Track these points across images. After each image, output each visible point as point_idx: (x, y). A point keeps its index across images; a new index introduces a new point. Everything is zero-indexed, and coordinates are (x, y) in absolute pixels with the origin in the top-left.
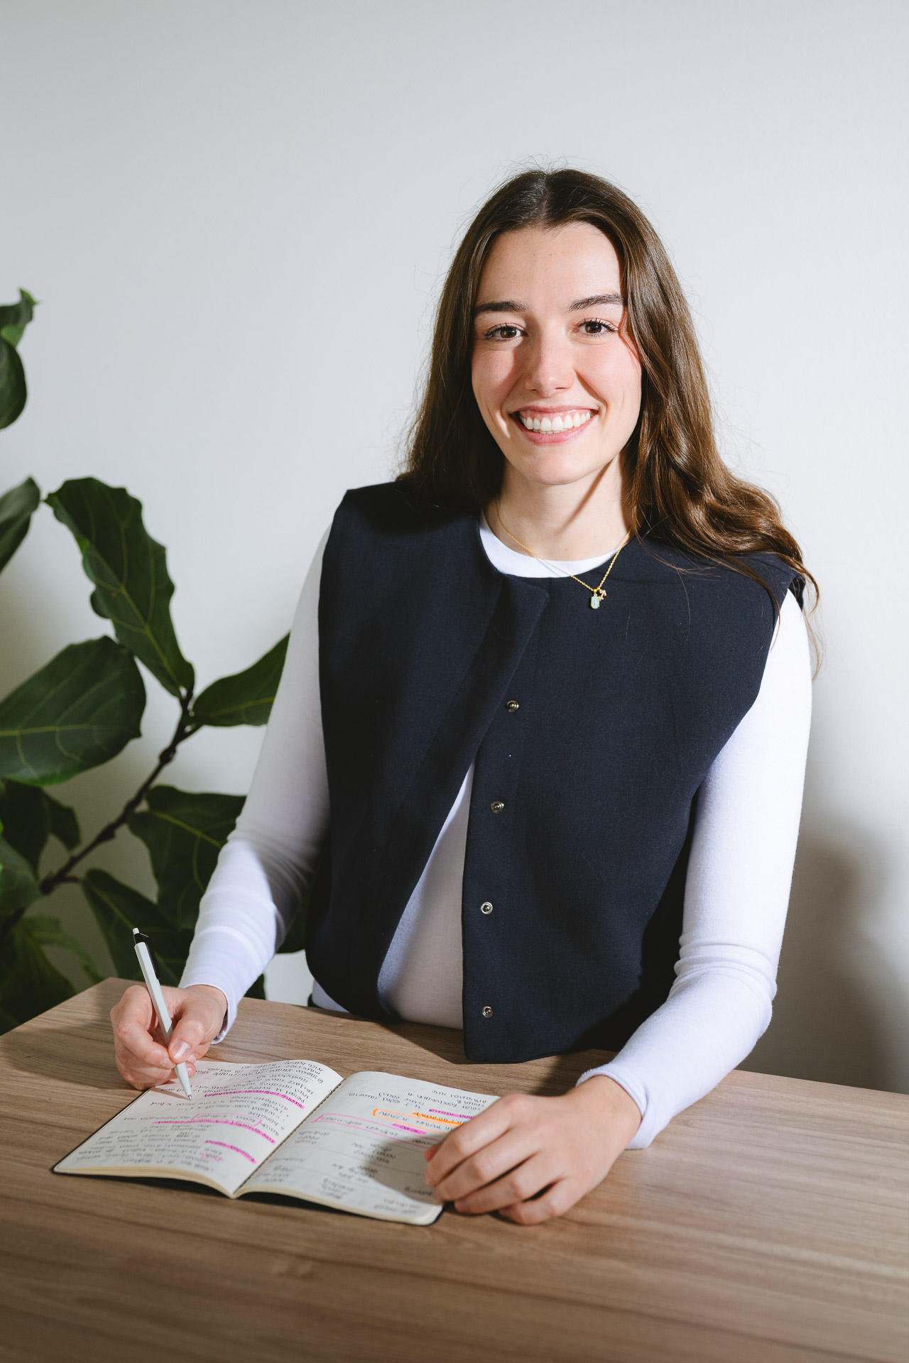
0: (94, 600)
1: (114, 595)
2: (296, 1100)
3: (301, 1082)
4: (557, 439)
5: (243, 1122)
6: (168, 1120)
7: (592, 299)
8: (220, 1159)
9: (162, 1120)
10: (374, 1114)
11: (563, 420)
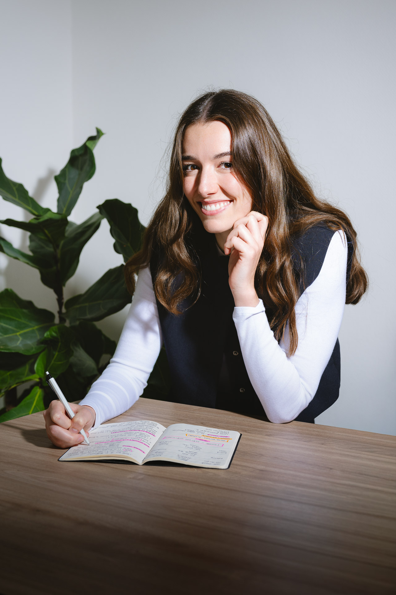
0: (115, 246)
1: (125, 246)
2: (151, 433)
3: (151, 428)
4: (213, 214)
5: (135, 440)
6: (101, 442)
7: (223, 154)
8: (131, 451)
9: (98, 442)
10: (187, 436)
11: (216, 206)
